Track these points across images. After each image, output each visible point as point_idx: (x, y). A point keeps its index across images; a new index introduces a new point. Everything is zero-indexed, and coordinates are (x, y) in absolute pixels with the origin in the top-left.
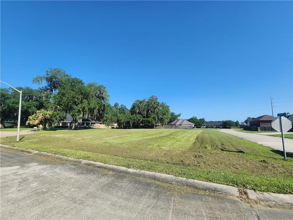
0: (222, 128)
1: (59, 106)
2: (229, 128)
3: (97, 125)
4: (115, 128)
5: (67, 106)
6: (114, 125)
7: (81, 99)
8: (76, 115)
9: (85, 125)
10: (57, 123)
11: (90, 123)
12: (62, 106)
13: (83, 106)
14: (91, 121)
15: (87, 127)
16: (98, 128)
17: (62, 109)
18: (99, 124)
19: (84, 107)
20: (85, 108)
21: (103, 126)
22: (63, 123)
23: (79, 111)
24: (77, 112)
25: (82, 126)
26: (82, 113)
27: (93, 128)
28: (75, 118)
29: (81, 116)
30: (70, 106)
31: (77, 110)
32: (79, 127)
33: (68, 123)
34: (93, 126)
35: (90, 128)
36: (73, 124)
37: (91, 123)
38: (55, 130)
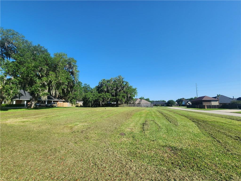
0: (166, 106)
1: (14, 78)
2: (171, 106)
3: (60, 104)
4: (79, 106)
5: (26, 79)
6: (78, 104)
7: (46, 71)
8: (39, 90)
9: (46, 103)
10: (10, 100)
11: (52, 101)
12: (18, 78)
13: (50, 79)
14: (53, 99)
15: (49, 105)
16: (61, 106)
17: (18, 81)
18: (62, 102)
19: (50, 81)
20: (52, 82)
21: (67, 104)
22: (17, 101)
23: (44, 86)
24: (41, 87)
25: (42, 105)
26: (47, 88)
27: (56, 106)
28: (38, 94)
29: (46, 91)
30: (31, 80)
31: (41, 84)
32: (39, 106)
33: (25, 102)
34: (56, 104)
35: (52, 107)
36: (33, 103)
37: (54, 101)
38: (6, 110)
